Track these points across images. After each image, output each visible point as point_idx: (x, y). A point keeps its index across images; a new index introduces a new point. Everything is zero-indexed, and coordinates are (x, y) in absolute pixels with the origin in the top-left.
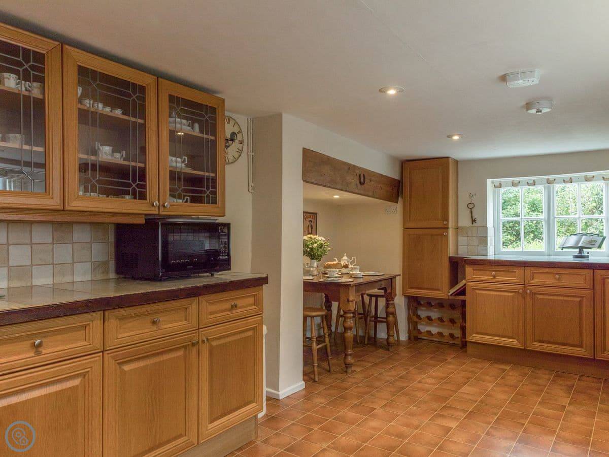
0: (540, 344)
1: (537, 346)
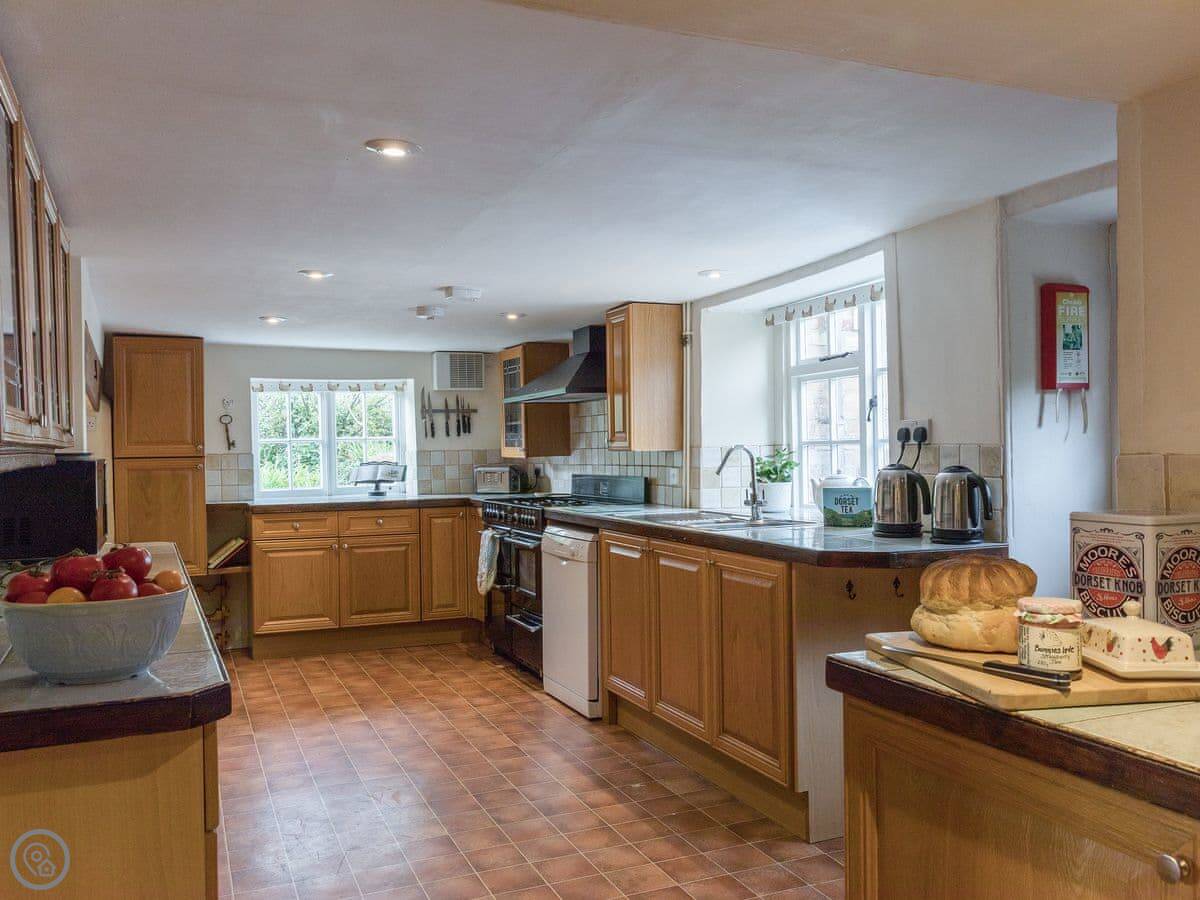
0: (358, 616)
1: (357, 620)
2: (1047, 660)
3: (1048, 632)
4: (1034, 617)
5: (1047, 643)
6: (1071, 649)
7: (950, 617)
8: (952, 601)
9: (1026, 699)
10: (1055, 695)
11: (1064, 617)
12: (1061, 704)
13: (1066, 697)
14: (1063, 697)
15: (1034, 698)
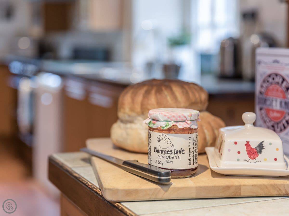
2: (162, 160)
3: (164, 136)
4: (154, 124)
5: (163, 146)
6: (182, 151)
7: (129, 125)
8: (130, 113)
9: (128, 192)
10: (156, 189)
11: (175, 123)
12: (160, 197)
13: (166, 191)
14: (162, 192)
15: (136, 191)
